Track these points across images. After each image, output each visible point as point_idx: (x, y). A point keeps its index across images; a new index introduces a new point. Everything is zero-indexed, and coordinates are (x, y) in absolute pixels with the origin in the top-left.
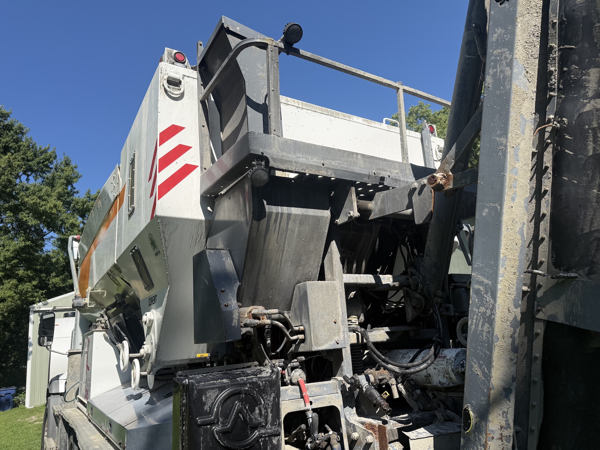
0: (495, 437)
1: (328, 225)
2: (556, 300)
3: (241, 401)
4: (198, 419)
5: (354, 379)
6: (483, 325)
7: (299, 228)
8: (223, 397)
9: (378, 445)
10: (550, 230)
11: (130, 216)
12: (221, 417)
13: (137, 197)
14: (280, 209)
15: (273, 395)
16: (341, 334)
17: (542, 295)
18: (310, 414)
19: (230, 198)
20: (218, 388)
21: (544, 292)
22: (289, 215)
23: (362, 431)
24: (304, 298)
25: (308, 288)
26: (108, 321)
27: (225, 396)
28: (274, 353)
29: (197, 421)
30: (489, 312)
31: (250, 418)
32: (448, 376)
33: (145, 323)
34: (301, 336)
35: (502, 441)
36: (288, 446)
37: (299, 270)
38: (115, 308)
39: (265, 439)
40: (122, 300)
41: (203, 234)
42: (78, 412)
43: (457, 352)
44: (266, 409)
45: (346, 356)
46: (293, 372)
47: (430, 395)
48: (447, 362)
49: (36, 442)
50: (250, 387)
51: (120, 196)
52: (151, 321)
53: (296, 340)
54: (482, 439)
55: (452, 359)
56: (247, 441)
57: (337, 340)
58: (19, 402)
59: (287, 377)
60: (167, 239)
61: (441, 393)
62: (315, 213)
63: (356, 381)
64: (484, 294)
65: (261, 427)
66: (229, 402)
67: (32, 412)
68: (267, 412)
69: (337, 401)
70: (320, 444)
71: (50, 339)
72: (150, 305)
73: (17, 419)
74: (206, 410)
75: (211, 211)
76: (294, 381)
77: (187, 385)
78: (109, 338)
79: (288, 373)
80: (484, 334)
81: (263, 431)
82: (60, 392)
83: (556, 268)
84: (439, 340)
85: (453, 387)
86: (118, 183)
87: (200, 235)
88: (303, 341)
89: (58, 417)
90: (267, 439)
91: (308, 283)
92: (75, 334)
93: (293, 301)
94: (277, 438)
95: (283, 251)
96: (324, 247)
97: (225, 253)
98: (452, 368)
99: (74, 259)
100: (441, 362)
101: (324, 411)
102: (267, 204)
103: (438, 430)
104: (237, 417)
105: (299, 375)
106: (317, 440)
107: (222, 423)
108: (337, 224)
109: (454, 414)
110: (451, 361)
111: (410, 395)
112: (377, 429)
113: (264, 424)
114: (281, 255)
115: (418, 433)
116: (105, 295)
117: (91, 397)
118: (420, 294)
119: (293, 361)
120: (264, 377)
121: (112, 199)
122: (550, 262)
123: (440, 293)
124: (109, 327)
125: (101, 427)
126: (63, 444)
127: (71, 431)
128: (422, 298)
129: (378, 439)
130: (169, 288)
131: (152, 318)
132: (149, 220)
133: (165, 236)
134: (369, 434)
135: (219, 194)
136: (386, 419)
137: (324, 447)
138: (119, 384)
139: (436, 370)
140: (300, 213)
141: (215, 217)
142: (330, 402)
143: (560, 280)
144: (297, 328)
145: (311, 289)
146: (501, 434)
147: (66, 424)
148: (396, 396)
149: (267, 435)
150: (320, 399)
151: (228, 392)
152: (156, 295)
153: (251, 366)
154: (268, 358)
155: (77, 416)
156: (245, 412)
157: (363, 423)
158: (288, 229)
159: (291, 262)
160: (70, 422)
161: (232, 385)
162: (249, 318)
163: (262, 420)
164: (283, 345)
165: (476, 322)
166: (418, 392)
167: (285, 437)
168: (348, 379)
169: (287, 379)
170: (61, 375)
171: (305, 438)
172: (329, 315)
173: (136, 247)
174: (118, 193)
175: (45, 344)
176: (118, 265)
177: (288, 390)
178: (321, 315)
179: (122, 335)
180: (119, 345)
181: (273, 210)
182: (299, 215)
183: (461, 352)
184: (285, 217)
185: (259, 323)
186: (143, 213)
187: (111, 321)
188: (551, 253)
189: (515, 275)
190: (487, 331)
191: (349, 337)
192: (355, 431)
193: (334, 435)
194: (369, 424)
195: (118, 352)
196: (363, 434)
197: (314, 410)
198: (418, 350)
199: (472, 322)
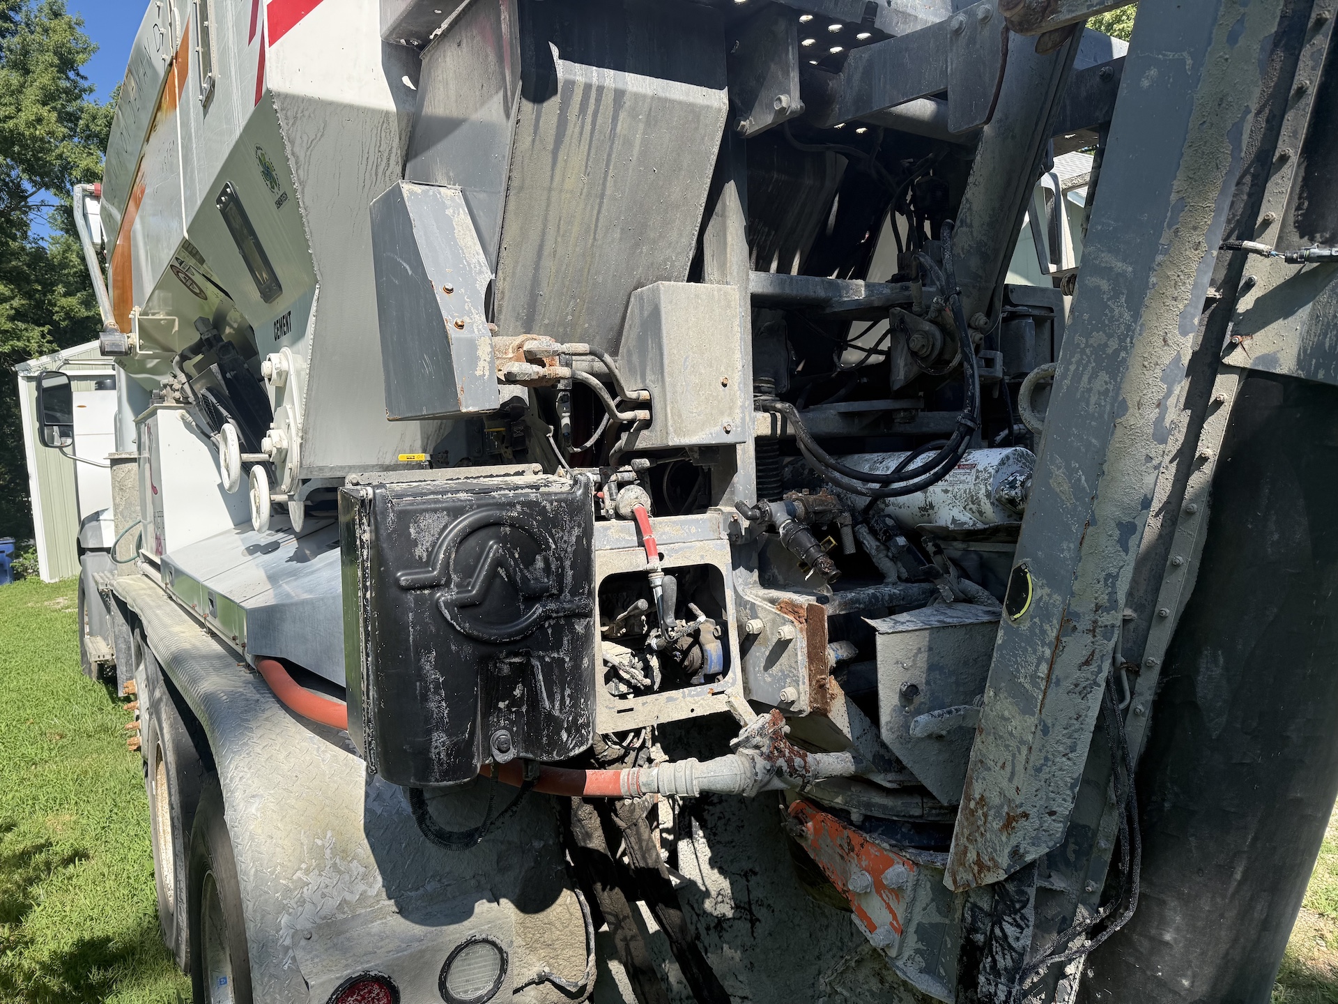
0: (1080, 628)
1: (720, 134)
2: (1286, 317)
3: (502, 540)
4: (402, 576)
5: (759, 509)
6: (1094, 376)
7: (644, 134)
8: (459, 531)
9: (805, 644)
10: (1307, 134)
11: (206, 105)
12: (455, 571)
13: (218, 49)
14: (595, 74)
15: (576, 531)
16: (738, 411)
17: (1250, 306)
18: (657, 579)
19: (459, 45)
20: (447, 509)
21: (1258, 301)
22: (619, 94)
23: (770, 617)
24: (653, 321)
25: (662, 296)
26: (187, 384)
27: (465, 528)
28: (579, 450)
29: (397, 580)
30: (1114, 344)
31: (524, 578)
32: (974, 507)
33: (270, 380)
34: (643, 414)
35: (1094, 636)
36: (608, 644)
37: (641, 252)
38: (200, 357)
39: (557, 622)
40: (215, 332)
41: (394, 150)
42: (144, 582)
43: (1002, 456)
44: (559, 559)
45: (743, 462)
46: (622, 491)
47: (930, 548)
48: (977, 477)
49: (71, 644)
50: (523, 513)
51: (178, 60)
52: (283, 375)
53: (631, 422)
54: (1049, 632)
55: (991, 470)
56: (518, 625)
57: (726, 425)
58: (26, 569)
59: (608, 501)
60: (302, 158)
61: (955, 543)
62: (688, 94)
63: (763, 513)
64: (1109, 299)
65: (548, 597)
66: (472, 542)
67: (56, 589)
68: (563, 568)
69: (719, 555)
70: (676, 641)
71: (67, 431)
72: (277, 337)
73: (25, 603)
74: (420, 558)
75: (413, 87)
76: (624, 510)
77: (370, 501)
78: (194, 423)
79: (611, 495)
80: (1093, 399)
81: (552, 606)
82: (106, 545)
83: (1302, 237)
84: (969, 423)
85: (985, 530)
86: (170, 24)
87: (386, 154)
88: (647, 424)
89: (108, 596)
90: (562, 622)
91: (663, 285)
92: (120, 420)
93: (625, 333)
94: (584, 622)
95: (602, 196)
96: (706, 196)
97: (451, 197)
98: (987, 490)
99: (93, 243)
100: (963, 478)
101: (688, 577)
102: (560, 57)
103: (942, 618)
104: (493, 575)
105: (636, 498)
106: (673, 630)
107: (458, 586)
108: (741, 133)
109: (977, 587)
110: (987, 475)
111: (882, 547)
112: (804, 613)
113: (556, 592)
114: (597, 207)
115: (896, 622)
116: (176, 328)
117: (169, 551)
118: (931, 321)
119: (621, 469)
120: (556, 494)
121: (161, 69)
122: (1291, 219)
123: (981, 319)
124: (192, 399)
125: (193, 608)
126: (123, 646)
127: (133, 620)
128: (938, 334)
129: (805, 633)
130: (317, 291)
131: (285, 366)
132: (251, 107)
133: (297, 149)
134: (785, 622)
135: (432, 37)
136: (826, 594)
137: (685, 647)
138: (229, 523)
139: (949, 494)
140: (650, 92)
141: (422, 105)
142: (702, 557)
143: (1309, 266)
144: (633, 395)
145: (671, 302)
146: (1095, 622)
147: (122, 605)
148: (850, 549)
149: (562, 614)
150: (681, 549)
151: (471, 519)
152: (290, 313)
153: (523, 472)
154: (563, 461)
155: (144, 589)
156: (512, 563)
157: (773, 601)
158: (615, 134)
159: (622, 229)
160: (129, 601)
161: (479, 506)
162: (518, 360)
163: (549, 582)
164: (599, 432)
165: (1077, 369)
166: (901, 541)
167: (603, 625)
168: (746, 509)
169: (608, 505)
170: (103, 511)
171: (646, 629)
172: (711, 367)
173: (229, 187)
174: (173, 53)
175: (56, 444)
176: (192, 242)
177: (609, 528)
178: (693, 366)
179: (221, 414)
180: (217, 438)
181: (575, 75)
182: (644, 97)
183: (1011, 456)
184: (608, 99)
185: (541, 374)
186: (235, 91)
187: (196, 387)
188: (1296, 197)
189: (1196, 250)
190: (1102, 389)
191: (753, 420)
192: (755, 616)
193: (708, 624)
194: (786, 603)
195: (215, 450)
196: (774, 621)
197: (667, 571)
198: (909, 453)
199: (1067, 369)
